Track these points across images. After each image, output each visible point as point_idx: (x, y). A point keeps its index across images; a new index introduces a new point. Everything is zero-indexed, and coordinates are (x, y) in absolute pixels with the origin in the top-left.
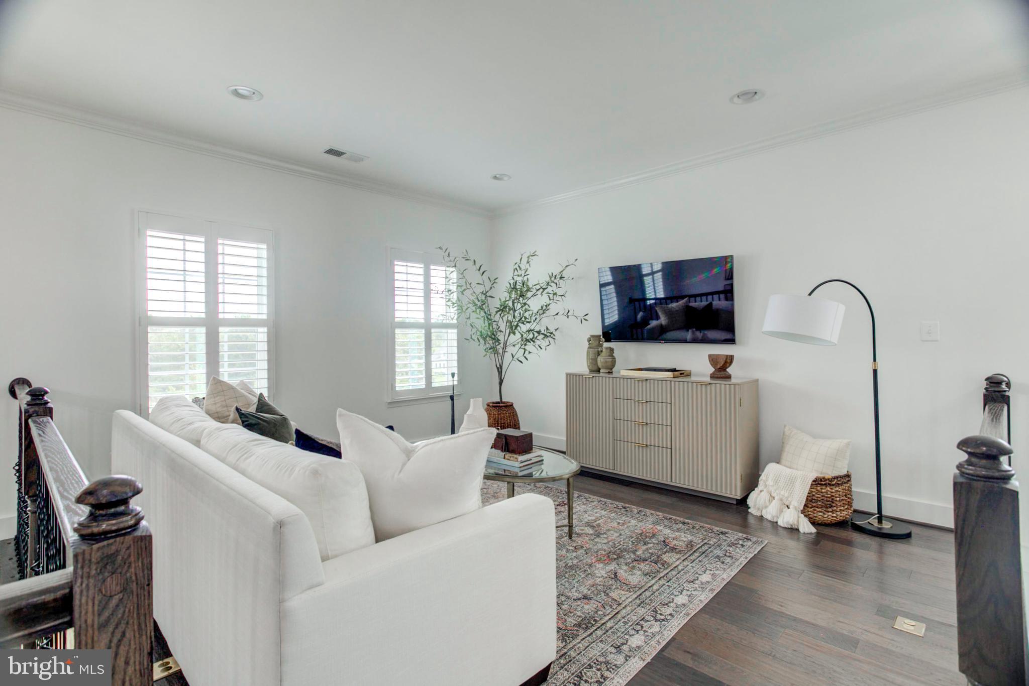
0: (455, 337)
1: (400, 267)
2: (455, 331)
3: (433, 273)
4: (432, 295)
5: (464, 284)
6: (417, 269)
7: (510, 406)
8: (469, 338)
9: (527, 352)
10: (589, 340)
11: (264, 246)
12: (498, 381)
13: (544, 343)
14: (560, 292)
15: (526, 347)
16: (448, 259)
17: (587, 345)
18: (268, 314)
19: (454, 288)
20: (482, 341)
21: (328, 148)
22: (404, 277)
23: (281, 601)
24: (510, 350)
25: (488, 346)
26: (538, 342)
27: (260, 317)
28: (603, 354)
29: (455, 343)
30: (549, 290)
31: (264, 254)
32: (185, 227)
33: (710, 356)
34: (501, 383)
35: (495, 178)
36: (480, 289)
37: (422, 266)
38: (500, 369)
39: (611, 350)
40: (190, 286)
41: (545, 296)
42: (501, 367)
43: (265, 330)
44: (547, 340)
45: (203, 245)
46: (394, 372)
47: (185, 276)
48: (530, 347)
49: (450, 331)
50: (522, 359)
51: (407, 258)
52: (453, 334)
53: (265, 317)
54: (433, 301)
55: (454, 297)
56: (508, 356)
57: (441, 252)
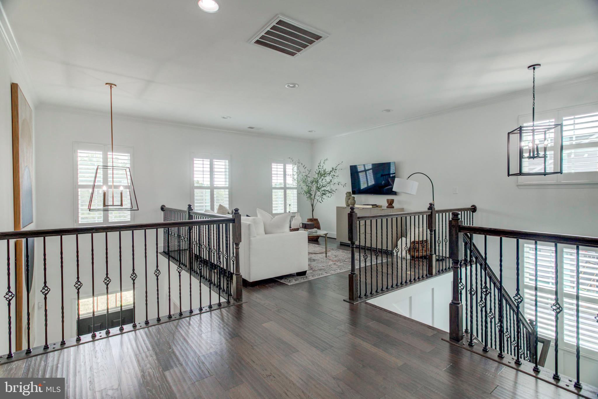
0: (296, 193)
1: (274, 166)
2: (296, 190)
3: (287, 167)
4: (287, 176)
5: (299, 172)
6: (281, 166)
7: (316, 220)
8: (300, 193)
9: (323, 199)
10: (346, 194)
11: (227, 161)
12: (312, 210)
13: (329, 195)
14: (336, 175)
15: (323, 197)
16: (293, 162)
17: (345, 195)
18: (229, 185)
19: (295, 173)
20: (305, 194)
21: (249, 127)
22: (276, 169)
23: (250, 238)
24: (317, 197)
25: (308, 196)
26: (327, 195)
27: (226, 186)
28: (351, 199)
29: (296, 195)
30: (332, 174)
31: (227, 164)
32: (204, 157)
33: (387, 199)
34: (313, 211)
35: (310, 131)
36: (304, 174)
37: (282, 165)
38: (312, 205)
39: (354, 198)
40: (205, 176)
41: (330, 176)
42: (313, 205)
43: (228, 190)
44: (330, 194)
45: (209, 162)
46: (272, 206)
47: (203, 172)
48: (324, 197)
49: (294, 190)
50: (321, 201)
51: (277, 162)
52: (295, 191)
53: (227, 186)
54: (287, 179)
55: (296, 177)
56: (315, 200)
57: (289, 160)
